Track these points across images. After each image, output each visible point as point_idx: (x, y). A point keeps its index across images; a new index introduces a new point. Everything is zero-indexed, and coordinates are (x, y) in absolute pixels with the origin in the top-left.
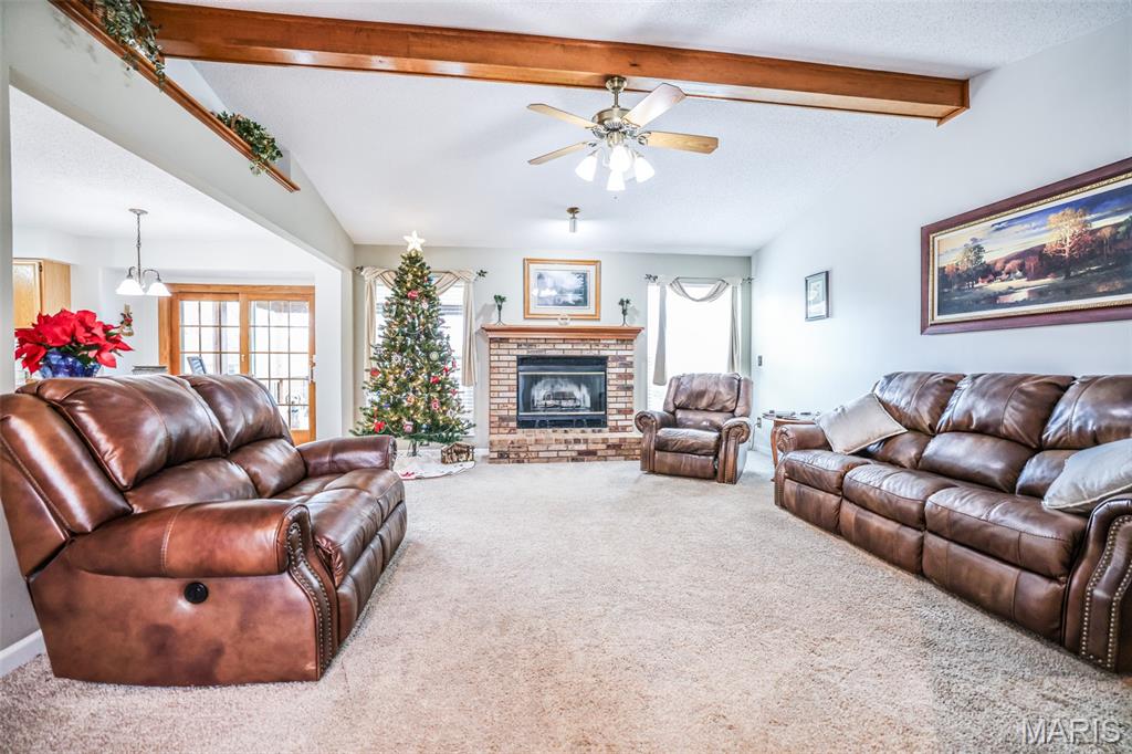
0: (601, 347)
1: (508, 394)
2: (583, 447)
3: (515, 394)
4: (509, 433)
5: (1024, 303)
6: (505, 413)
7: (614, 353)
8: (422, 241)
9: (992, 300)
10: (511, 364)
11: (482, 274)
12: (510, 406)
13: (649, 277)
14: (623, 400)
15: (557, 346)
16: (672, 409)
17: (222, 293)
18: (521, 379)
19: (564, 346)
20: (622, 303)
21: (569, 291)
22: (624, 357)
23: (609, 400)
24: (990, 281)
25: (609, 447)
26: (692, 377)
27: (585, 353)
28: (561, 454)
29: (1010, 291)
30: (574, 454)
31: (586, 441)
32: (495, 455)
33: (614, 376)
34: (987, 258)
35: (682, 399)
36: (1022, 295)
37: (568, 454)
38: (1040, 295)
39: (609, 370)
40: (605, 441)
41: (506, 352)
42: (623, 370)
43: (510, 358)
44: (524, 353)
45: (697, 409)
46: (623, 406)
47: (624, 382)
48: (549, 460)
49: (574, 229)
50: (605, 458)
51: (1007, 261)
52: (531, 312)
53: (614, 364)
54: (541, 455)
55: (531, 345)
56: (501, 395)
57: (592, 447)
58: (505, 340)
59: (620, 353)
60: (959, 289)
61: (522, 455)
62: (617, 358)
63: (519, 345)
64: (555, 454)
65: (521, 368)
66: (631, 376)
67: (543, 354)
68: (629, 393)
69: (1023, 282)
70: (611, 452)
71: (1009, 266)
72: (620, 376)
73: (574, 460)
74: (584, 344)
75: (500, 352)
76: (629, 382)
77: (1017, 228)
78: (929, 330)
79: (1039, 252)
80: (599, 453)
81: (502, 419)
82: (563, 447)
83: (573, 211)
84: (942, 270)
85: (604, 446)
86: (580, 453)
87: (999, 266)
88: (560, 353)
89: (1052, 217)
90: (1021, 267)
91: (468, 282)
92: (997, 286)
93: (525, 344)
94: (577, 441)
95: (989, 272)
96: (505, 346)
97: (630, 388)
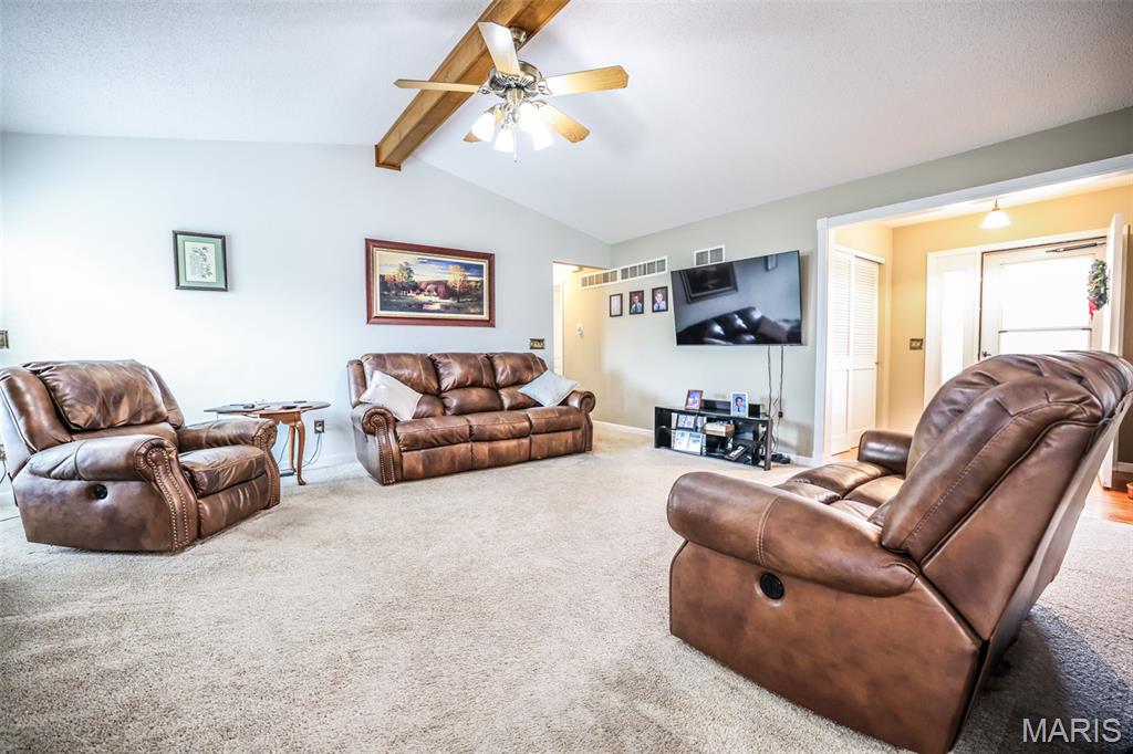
5: (438, 311)
9: (420, 307)
24: (418, 294)
29: (430, 303)
34: (416, 278)
36: (437, 307)
38: (446, 308)
51: (428, 284)
60: (396, 295)
69: (437, 299)
71: (429, 287)
77: (432, 266)
78: (372, 320)
79: (445, 284)
84: (382, 277)
87: (423, 286)
89: (451, 267)
90: (436, 290)
92: (422, 298)
95: (416, 287)
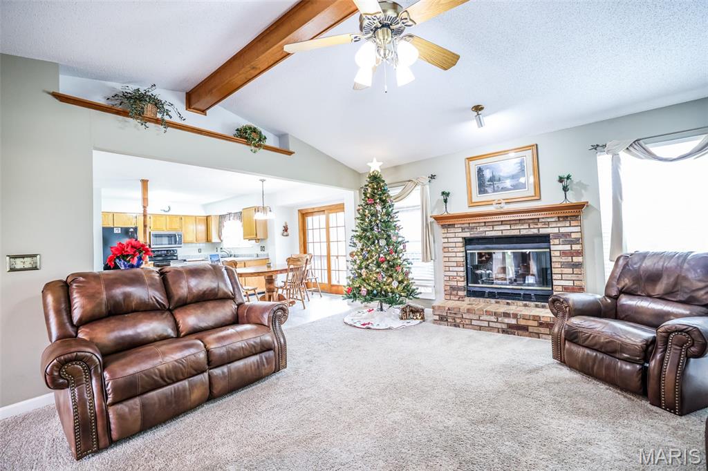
0: (540, 225)
1: (456, 269)
2: (513, 321)
3: (462, 269)
4: (458, 300)
6: (455, 284)
7: (556, 230)
8: (381, 163)
10: (458, 245)
11: (433, 177)
12: (458, 278)
13: (596, 147)
14: (569, 277)
15: (496, 228)
16: (614, 293)
17: (321, 211)
18: (469, 256)
19: (502, 227)
20: (561, 180)
21: (507, 178)
22: (569, 234)
23: (555, 277)
25: (541, 325)
26: (644, 256)
27: (524, 232)
28: (491, 324)
30: (504, 326)
31: (515, 316)
32: (437, 318)
33: (558, 254)
35: (626, 282)
37: (499, 326)
39: (553, 248)
40: (536, 318)
41: (452, 235)
42: (567, 247)
43: (456, 240)
44: (467, 235)
45: (649, 296)
46: (571, 283)
47: (569, 259)
48: (480, 328)
49: (480, 124)
50: (538, 335)
52: (473, 201)
53: (557, 241)
54: (474, 322)
55: (473, 228)
56: (451, 269)
57: (522, 322)
58: (452, 226)
59: (562, 230)
61: (458, 321)
62: (558, 236)
63: (463, 229)
64: (486, 324)
65: (468, 247)
66: (579, 253)
67: (483, 235)
68: (576, 271)
70: (542, 330)
72: (564, 253)
73: (504, 331)
74: (523, 224)
75: (448, 235)
76: (576, 259)
80: (531, 329)
81: (453, 288)
82: (493, 318)
83: (478, 108)
85: (535, 323)
86: (510, 326)
88: (499, 234)
91: (423, 185)
93: (468, 228)
94: (506, 315)
96: (452, 230)
97: (578, 265)
